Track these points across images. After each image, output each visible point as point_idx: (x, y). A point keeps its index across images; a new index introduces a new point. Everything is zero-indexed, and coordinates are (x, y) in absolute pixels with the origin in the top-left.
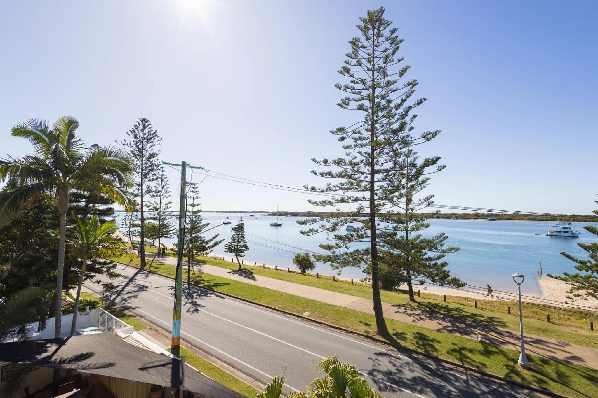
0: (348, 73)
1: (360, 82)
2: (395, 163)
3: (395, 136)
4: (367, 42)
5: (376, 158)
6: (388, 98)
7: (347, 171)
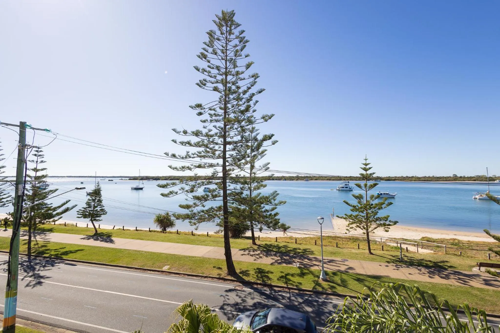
0: (205, 58)
1: (215, 68)
2: (242, 137)
3: (242, 115)
4: (221, 36)
5: (228, 132)
6: (237, 84)
7: (204, 142)
